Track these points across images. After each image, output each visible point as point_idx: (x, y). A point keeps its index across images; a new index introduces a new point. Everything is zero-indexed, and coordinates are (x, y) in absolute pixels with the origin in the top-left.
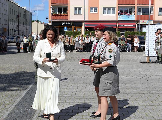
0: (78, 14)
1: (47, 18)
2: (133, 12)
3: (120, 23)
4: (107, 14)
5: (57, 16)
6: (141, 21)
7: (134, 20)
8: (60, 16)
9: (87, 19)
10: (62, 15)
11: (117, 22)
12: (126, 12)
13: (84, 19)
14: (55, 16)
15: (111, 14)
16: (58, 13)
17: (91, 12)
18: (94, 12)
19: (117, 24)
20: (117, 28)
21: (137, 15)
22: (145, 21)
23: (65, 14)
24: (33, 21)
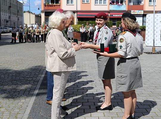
0: (70, 4)
1: (39, 9)
2: (124, 2)
3: (111, 13)
4: (99, 4)
5: (50, 6)
6: (132, 11)
7: (125, 10)
8: (53, 6)
9: (79, 9)
10: (55, 6)
11: (109, 12)
12: (117, 3)
13: (76, 10)
14: (48, 6)
15: (103, 4)
16: (50, 3)
17: (83, 3)
18: (86, 2)
19: (109, 14)
20: (108, 18)
21: (128, 5)
22: (136, 11)
23: (58, 4)
24: (25, 12)
